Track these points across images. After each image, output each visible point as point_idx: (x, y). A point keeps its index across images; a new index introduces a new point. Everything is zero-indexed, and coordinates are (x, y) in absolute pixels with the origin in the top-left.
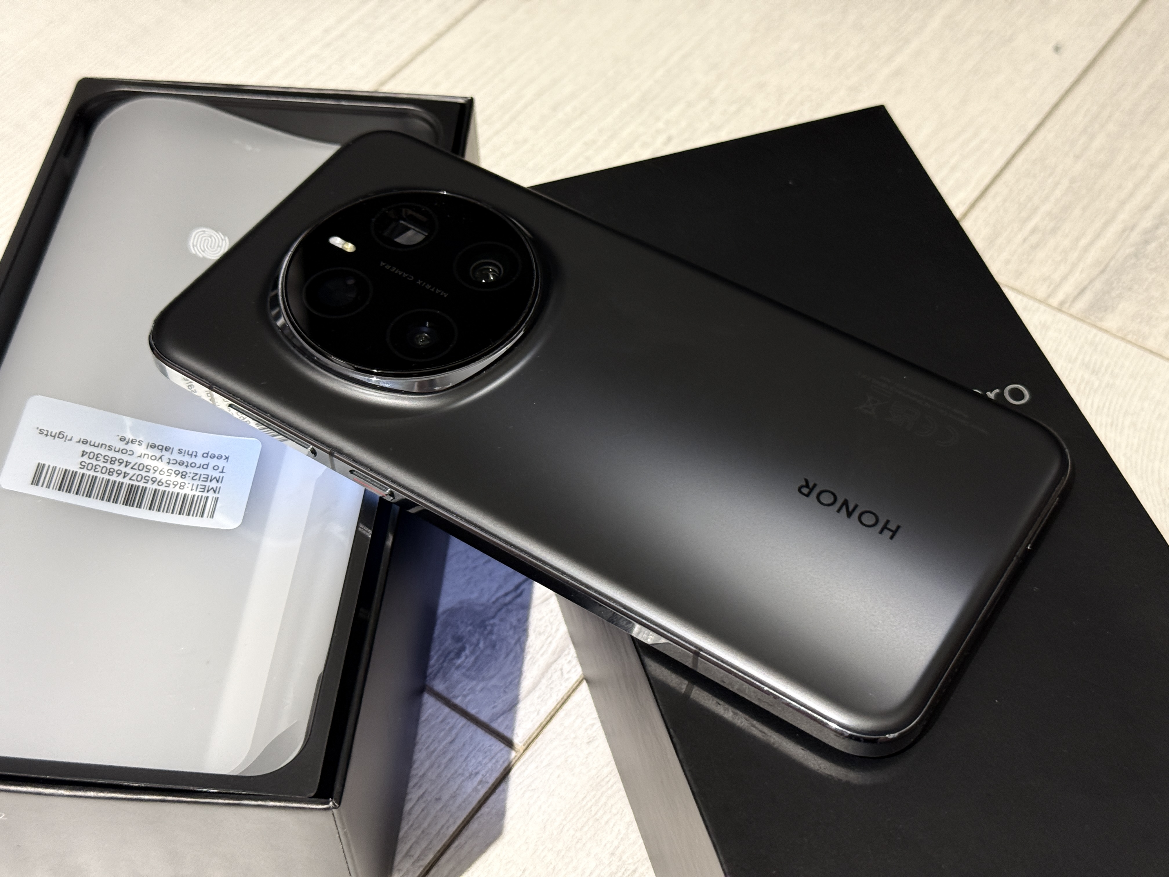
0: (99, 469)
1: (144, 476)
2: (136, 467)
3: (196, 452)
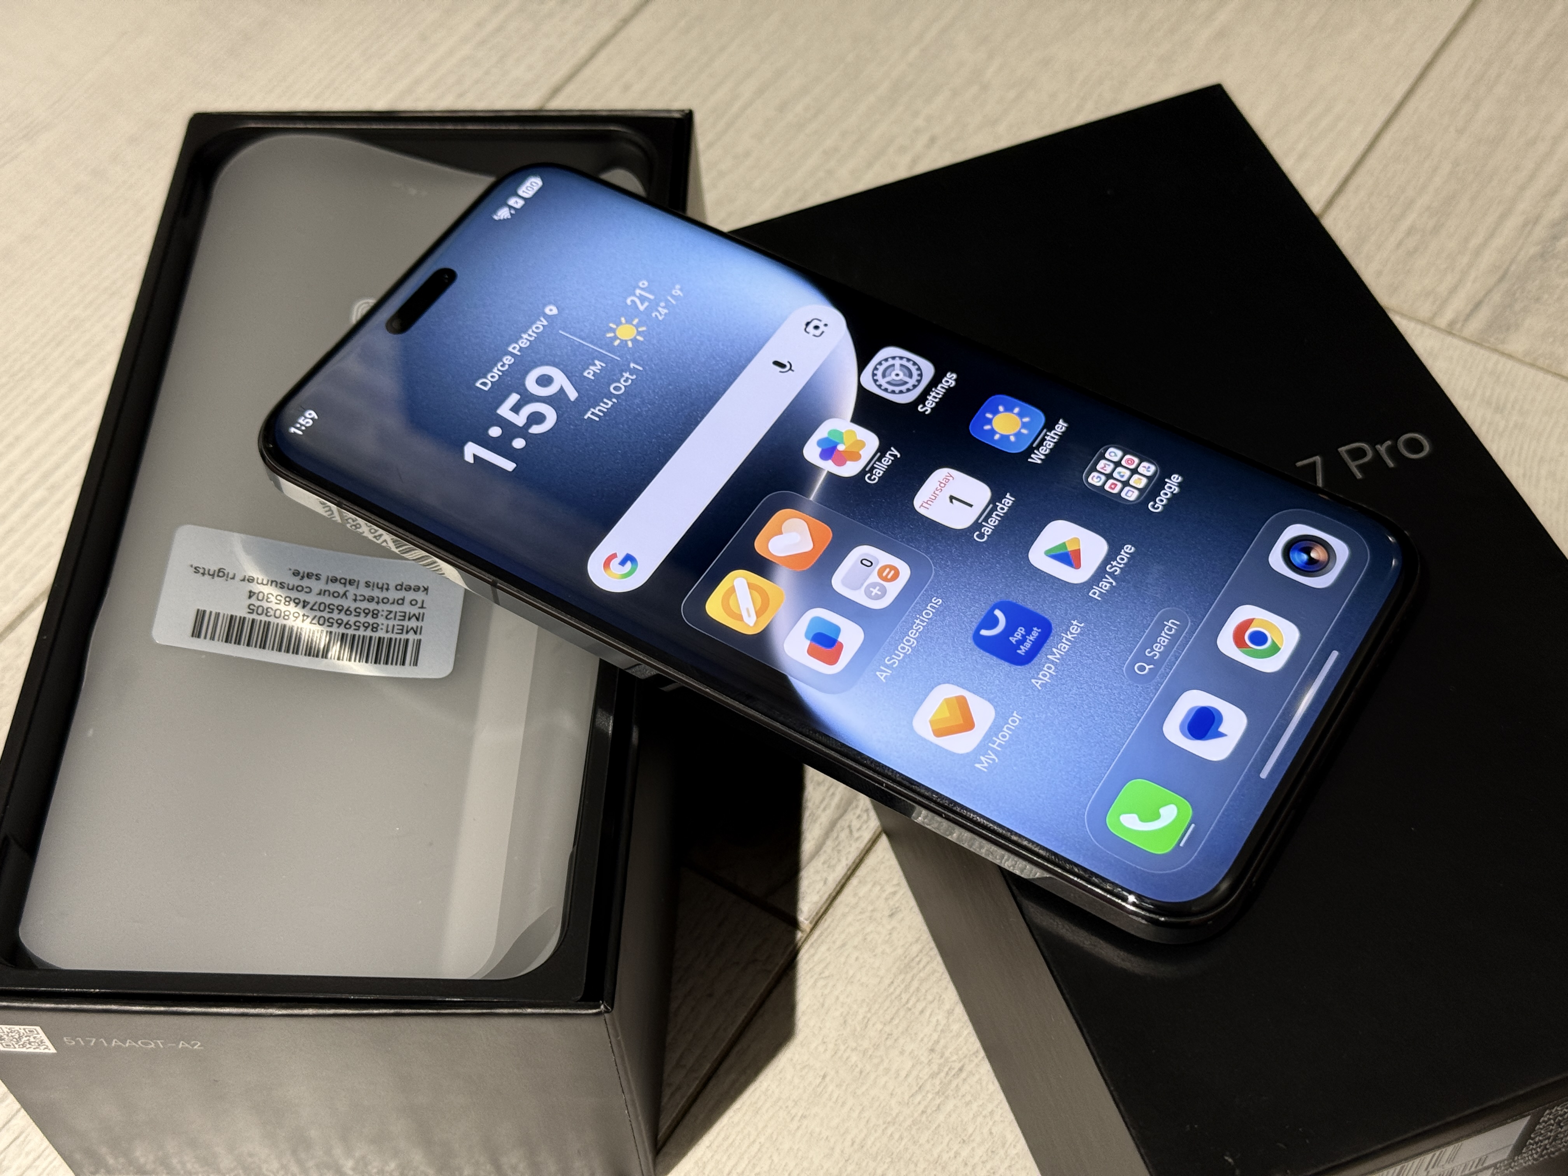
1: (327, 618)
2: (316, 607)
3: (388, 584)
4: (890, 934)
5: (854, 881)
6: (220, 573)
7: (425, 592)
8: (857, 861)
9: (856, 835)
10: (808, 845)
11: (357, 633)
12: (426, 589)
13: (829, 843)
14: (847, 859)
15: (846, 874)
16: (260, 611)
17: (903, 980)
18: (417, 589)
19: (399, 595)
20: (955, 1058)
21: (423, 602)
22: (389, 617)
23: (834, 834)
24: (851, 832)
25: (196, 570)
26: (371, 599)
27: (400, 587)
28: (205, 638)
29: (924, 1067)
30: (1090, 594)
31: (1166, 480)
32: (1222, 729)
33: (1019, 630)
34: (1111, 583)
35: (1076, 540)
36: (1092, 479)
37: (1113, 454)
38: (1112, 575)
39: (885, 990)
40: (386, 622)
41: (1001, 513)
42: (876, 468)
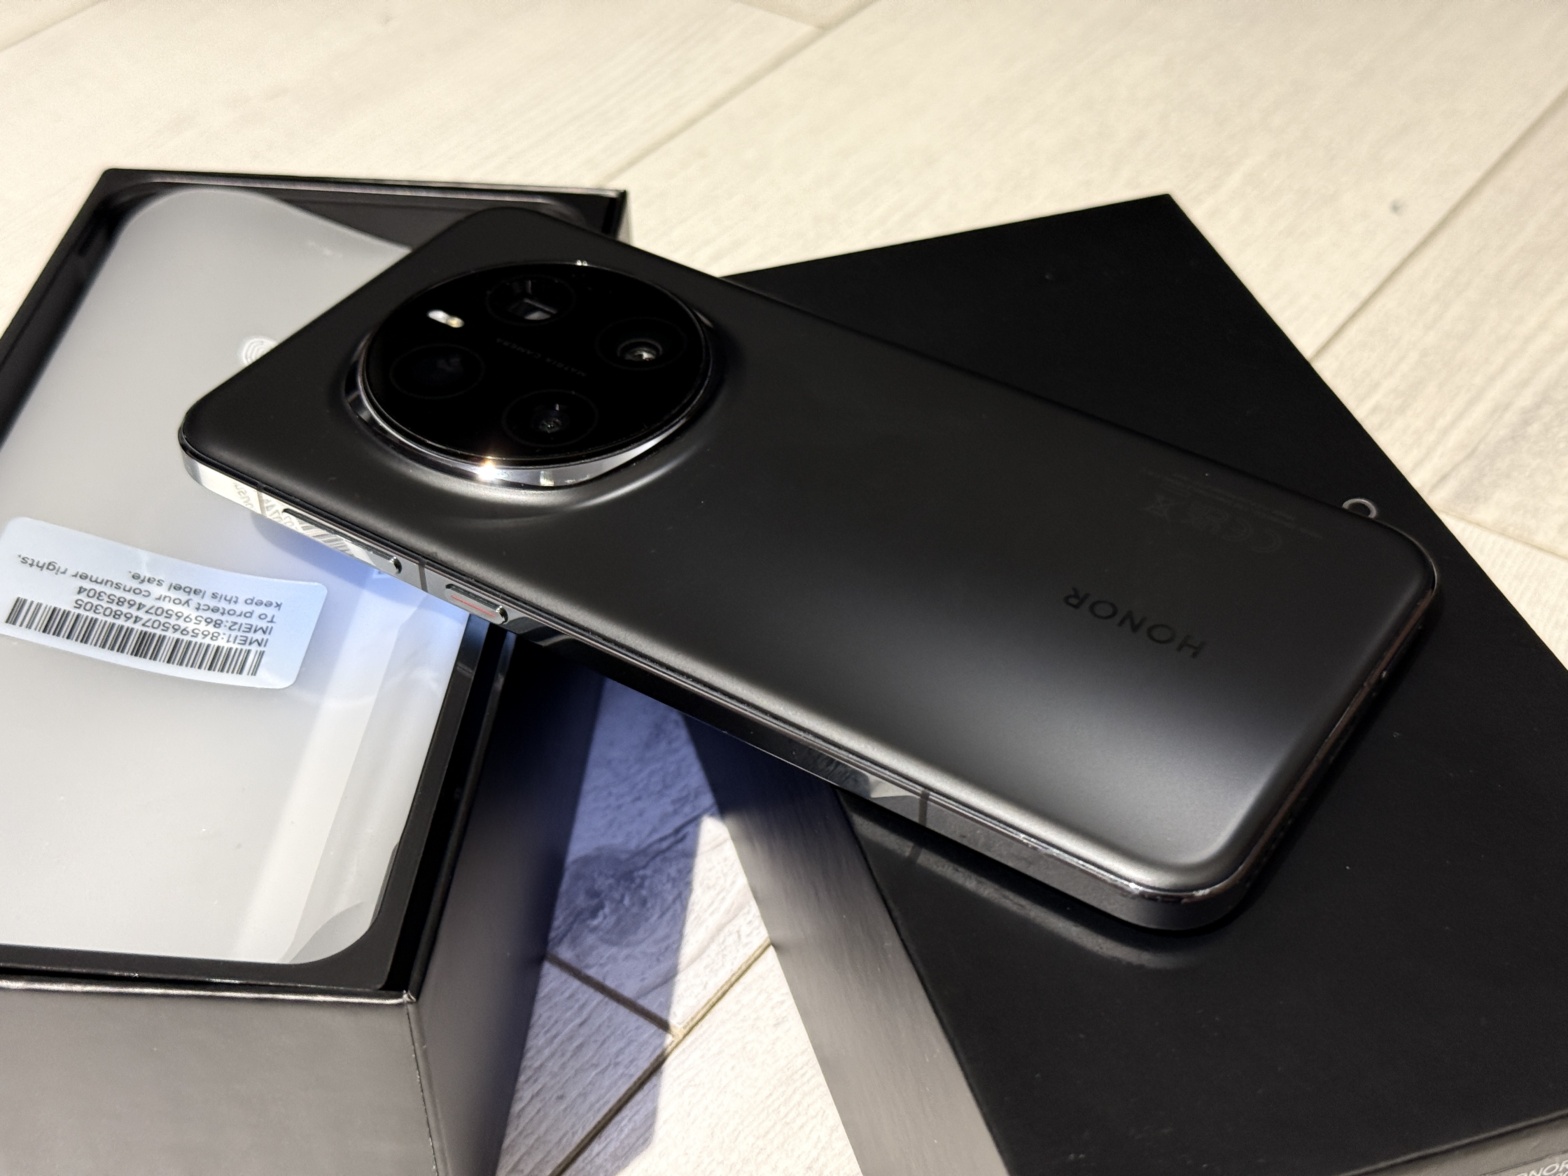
0: (102, 610)
1: (162, 623)
2: (153, 611)
4: (774, 1044)
5: (738, 988)
6: (50, 566)
7: (278, 608)
8: (744, 968)
9: (744, 940)
10: (688, 949)
11: (194, 640)
13: (714, 947)
14: (732, 964)
15: (730, 979)
16: (88, 607)
17: (783, 1092)
18: (268, 605)
19: (249, 608)
21: (273, 617)
22: (232, 628)
23: (721, 938)
24: (739, 936)
25: (24, 561)
26: (215, 610)
27: (249, 601)
28: (21, 625)
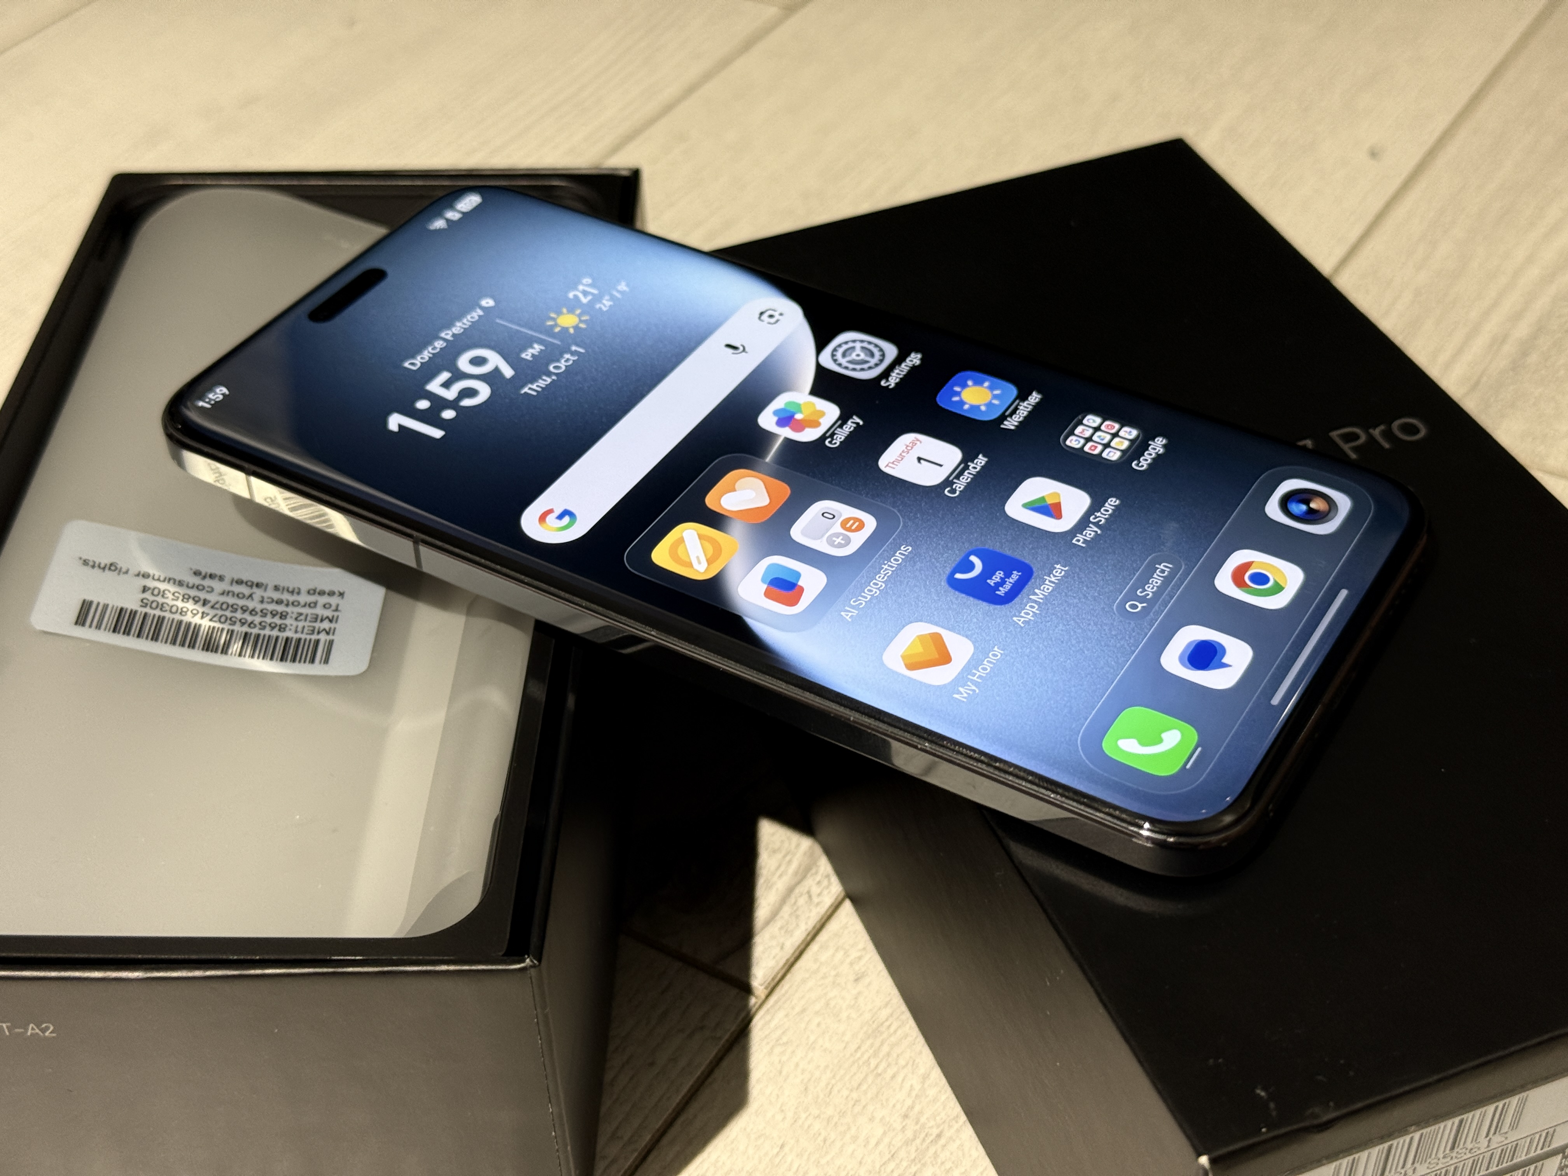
0: (168, 608)
2: (217, 606)
3: (299, 589)
4: (856, 998)
5: (814, 947)
6: (112, 567)
7: (341, 597)
8: (818, 926)
9: (816, 900)
10: (762, 912)
11: (262, 632)
12: (341, 594)
13: (786, 910)
14: (806, 923)
15: (806, 938)
16: (154, 605)
17: (872, 1045)
18: (331, 594)
19: (312, 599)
20: (932, 1123)
21: (338, 606)
22: (299, 619)
23: (792, 900)
24: (810, 897)
25: (85, 562)
26: (279, 602)
27: (312, 592)
28: (90, 626)
29: (897, 1134)
30: (1074, 541)
31: (1150, 442)
32: (1225, 660)
33: (997, 573)
34: (1096, 532)
35: (1058, 495)
36: (1071, 441)
37: (1091, 421)
38: (1097, 524)
39: (851, 1055)
40: (295, 623)
41: (974, 471)
42: (837, 434)
